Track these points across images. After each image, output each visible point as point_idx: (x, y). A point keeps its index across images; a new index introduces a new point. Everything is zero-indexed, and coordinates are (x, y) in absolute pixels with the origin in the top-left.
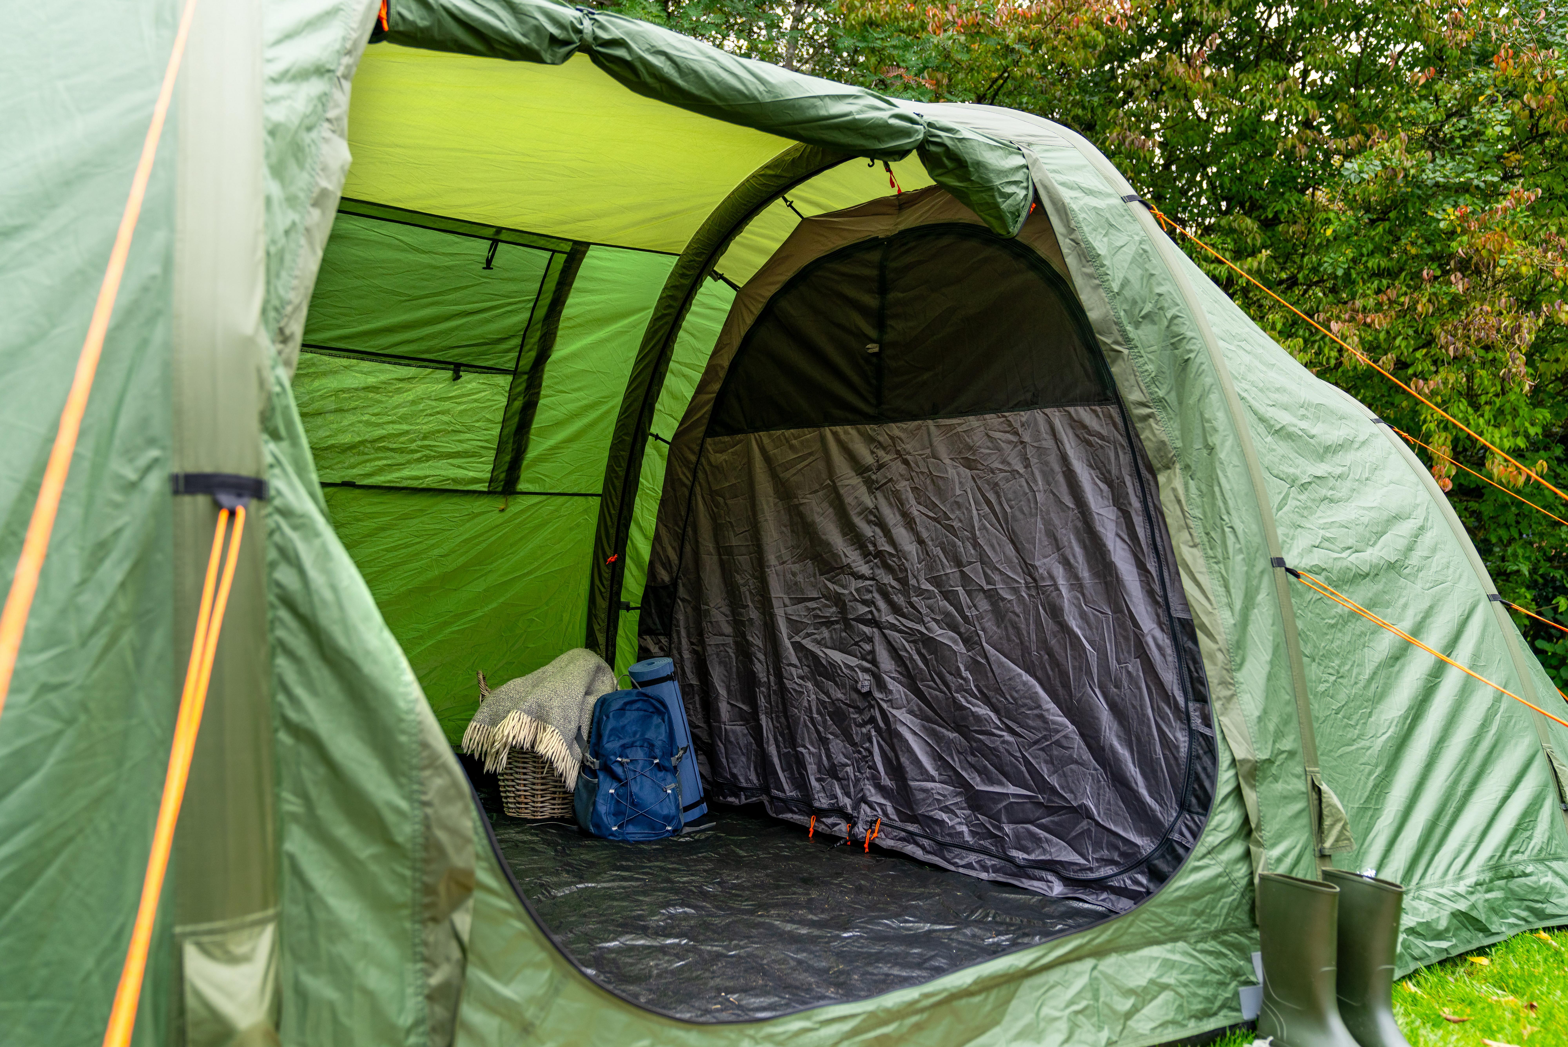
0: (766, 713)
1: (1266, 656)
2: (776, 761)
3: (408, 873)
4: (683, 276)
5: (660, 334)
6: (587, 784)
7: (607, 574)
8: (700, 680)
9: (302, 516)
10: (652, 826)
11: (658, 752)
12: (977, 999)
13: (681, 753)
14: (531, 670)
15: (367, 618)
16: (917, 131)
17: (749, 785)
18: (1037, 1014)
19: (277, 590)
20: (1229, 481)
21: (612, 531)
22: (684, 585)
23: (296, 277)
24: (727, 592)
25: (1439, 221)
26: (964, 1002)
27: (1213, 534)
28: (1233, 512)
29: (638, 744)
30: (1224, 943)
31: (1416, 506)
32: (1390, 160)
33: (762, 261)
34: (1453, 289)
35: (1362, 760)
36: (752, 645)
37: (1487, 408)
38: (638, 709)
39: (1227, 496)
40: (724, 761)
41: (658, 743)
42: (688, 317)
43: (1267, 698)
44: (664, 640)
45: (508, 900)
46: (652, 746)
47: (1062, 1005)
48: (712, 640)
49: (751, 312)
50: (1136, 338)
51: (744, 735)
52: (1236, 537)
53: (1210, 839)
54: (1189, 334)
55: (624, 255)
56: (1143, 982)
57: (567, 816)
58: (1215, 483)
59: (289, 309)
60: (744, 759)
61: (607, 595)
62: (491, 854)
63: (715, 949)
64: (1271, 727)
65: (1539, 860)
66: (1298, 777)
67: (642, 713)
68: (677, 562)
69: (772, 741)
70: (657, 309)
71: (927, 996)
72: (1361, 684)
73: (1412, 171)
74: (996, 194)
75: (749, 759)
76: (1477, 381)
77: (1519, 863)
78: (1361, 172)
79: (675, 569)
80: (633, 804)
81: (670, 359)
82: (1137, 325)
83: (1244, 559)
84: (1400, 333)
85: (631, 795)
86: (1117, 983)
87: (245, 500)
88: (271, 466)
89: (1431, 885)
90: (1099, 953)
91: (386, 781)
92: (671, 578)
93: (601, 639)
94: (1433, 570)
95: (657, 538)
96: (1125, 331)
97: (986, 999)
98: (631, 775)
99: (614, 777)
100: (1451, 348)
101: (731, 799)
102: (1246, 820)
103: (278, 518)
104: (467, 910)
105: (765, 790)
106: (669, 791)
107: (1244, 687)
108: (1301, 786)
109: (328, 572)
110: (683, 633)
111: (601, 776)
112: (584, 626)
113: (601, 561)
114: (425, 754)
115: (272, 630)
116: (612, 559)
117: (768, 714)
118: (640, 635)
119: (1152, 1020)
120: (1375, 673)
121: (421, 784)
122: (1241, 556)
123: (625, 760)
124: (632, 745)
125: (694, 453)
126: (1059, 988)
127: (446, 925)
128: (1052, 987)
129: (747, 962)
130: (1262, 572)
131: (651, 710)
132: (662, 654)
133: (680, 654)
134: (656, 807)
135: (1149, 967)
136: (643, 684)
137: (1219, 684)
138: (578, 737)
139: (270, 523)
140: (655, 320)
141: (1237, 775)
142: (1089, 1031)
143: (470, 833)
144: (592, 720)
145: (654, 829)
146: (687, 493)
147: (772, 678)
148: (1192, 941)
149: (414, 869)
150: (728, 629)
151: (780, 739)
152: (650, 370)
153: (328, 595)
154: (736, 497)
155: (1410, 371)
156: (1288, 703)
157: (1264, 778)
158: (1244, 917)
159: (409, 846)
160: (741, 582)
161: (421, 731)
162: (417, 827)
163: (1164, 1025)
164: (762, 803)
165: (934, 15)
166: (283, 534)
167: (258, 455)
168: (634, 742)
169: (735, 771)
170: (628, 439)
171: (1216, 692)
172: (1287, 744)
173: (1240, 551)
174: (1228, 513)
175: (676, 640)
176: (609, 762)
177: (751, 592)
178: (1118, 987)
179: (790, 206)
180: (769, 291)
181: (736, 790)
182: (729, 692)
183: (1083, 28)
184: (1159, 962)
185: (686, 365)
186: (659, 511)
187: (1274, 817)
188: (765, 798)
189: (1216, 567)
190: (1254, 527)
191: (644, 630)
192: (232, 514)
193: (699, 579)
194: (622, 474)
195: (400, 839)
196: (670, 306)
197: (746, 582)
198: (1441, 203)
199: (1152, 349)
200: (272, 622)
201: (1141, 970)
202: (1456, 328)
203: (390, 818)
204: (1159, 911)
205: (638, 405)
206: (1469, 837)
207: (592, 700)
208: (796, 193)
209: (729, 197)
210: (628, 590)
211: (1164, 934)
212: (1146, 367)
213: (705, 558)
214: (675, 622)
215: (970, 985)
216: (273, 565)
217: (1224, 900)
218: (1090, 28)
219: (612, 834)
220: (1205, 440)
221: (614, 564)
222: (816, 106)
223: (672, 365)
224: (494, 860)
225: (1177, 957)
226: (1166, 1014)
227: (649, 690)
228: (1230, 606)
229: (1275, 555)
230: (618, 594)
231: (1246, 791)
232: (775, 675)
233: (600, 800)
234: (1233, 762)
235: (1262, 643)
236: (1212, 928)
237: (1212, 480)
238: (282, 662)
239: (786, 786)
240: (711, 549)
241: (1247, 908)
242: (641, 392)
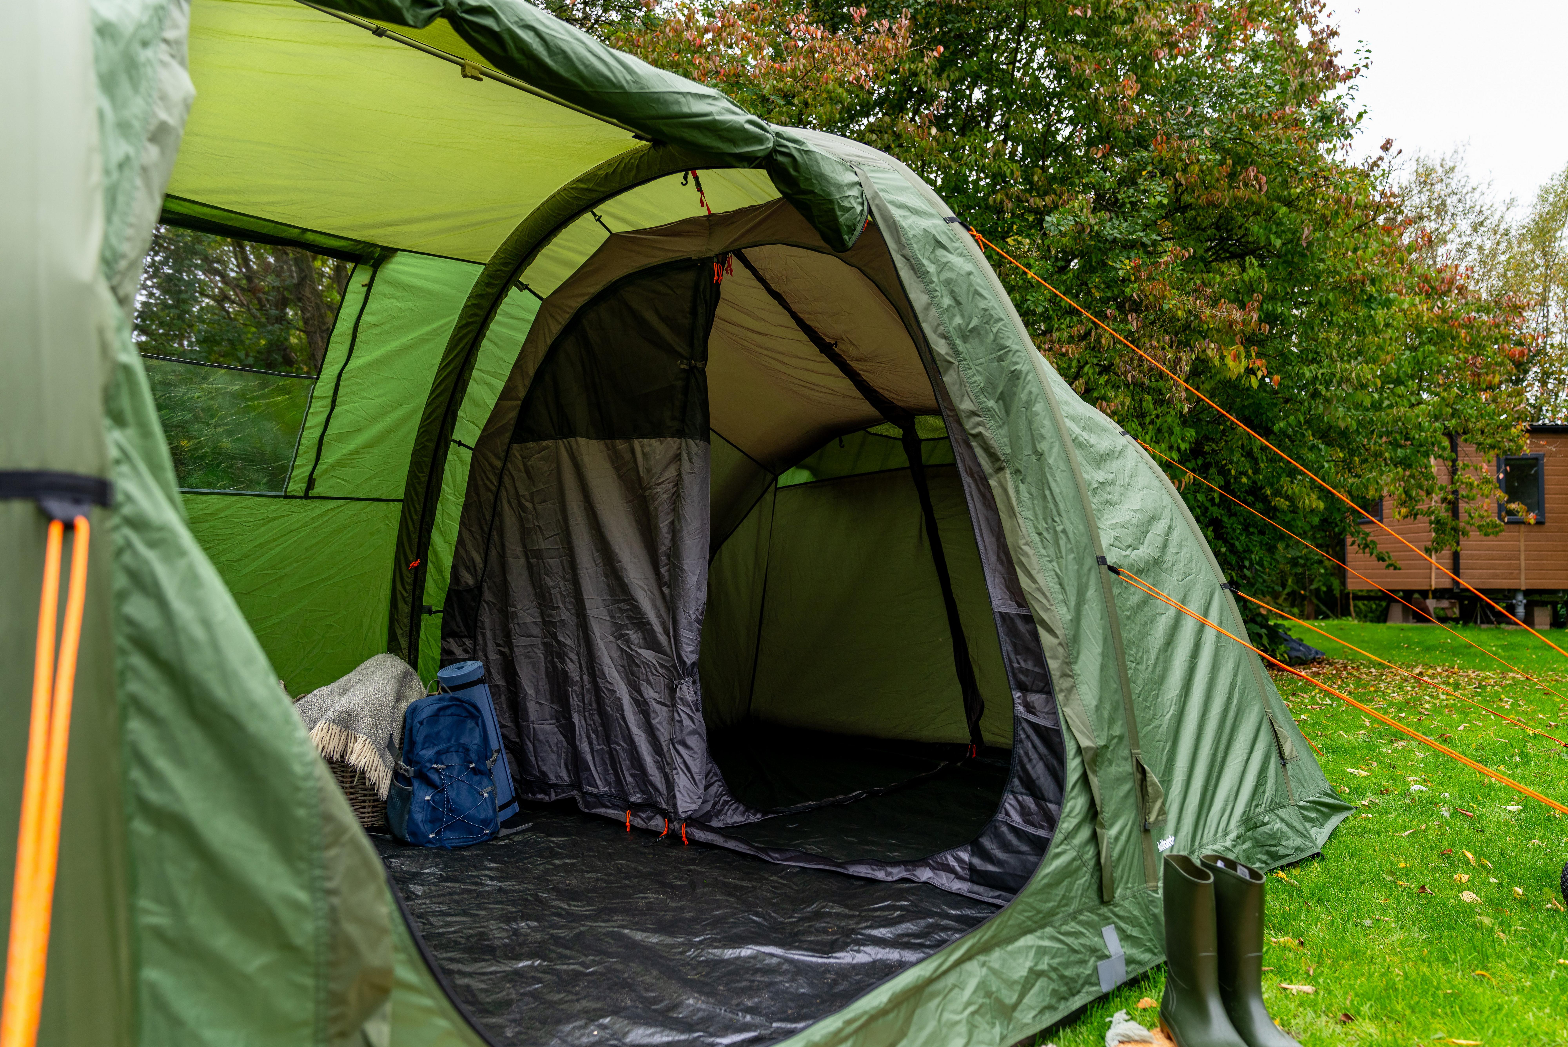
0: (579, 711)
1: (1098, 649)
2: (589, 758)
3: (309, 982)
4: (488, 285)
5: (464, 342)
6: (400, 792)
7: (409, 578)
8: (507, 681)
9: (161, 528)
10: (470, 830)
11: (473, 756)
12: (891, 1016)
13: (495, 755)
14: (336, 678)
15: (249, 661)
16: (768, 139)
17: (560, 782)
18: (939, 1021)
19: (128, 630)
20: (1058, 485)
21: (415, 537)
22: (489, 588)
23: (131, 225)
24: (536, 594)
25: (1117, 269)
26: (880, 1021)
27: (1045, 534)
28: (1063, 514)
29: (453, 749)
30: (1080, 923)
31: (1164, 508)
32: (1079, 217)
33: (567, 274)
34: (1129, 327)
35: (1157, 738)
36: (565, 645)
37: (1151, 427)
38: (452, 715)
39: (1057, 500)
40: (533, 759)
41: (473, 748)
42: (492, 326)
43: (1101, 688)
44: (468, 642)
45: (431, 996)
46: (467, 750)
47: (961, 1007)
48: (519, 642)
49: (558, 322)
50: (965, 351)
51: (555, 733)
52: (1068, 537)
53: (1065, 825)
54: (1015, 347)
55: (428, 262)
56: (1024, 973)
57: (378, 824)
58: (1046, 487)
59: (123, 264)
60: (554, 756)
61: (410, 600)
62: (409, 942)
63: (571, 967)
64: (1106, 715)
65: (1271, 810)
66: (1126, 759)
67: (455, 718)
68: (481, 566)
69: (585, 739)
70: (461, 317)
71: (848, 1023)
72: (1151, 668)
73: (1096, 228)
74: (836, 207)
75: (559, 756)
76: (1144, 404)
77: (1259, 815)
78: (1058, 225)
79: (480, 572)
80: (450, 810)
81: (473, 368)
82: (965, 339)
83: (1075, 558)
84: (1087, 363)
85: (448, 801)
86: (1004, 976)
87: (86, 508)
88: (118, 462)
89: (1208, 843)
90: (985, 949)
91: (279, 869)
92: (476, 581)
93: (404, 643)
94: (1182, 564)
95: (460, 541)
96: (954, 344)
97: (898, 1015)
98: (447, 782)
99: (430, 784)
100: (1130, 375)
101: (540, 796)
102: (1092, 803)
103: (127, 531)
104: (384, 1018)
105: (578, 786)
106: (486, 795)
107: (1081, 678)
108: (1128, 767)
109: (198, 603)
110: (489, 634)
111: (416, 783)
112: (385, 630)
113: (403, 566)
114: (328, 829)
115: (122, 683)
116: (414, 564)
117: (582, 712)
118: (443, 638)
119: (1032, 1008)
120: (1157, 658)
121: (325, 867)
122: (1072, 556)
123: (440, 766)
124: (447, 751)
125: (499, 458)
126: (956, 990)
127: (357, 1037)
128: (951, 990)
129: (608, 979)
130: (1090, 570)
131: (465, 714)
132: (466, 656)
133: (486, 656)
134: (472, 812)
135: (1027, 956)
136: (454, 689)
137: (1061, 677)
138: (390, 745)
139: (118, 538)
140: (459, 328)
141: (1083, 762)
142: (985, 1030)
143: (386, 922)
144: (404, 727)
145: (471, 834)
146: (492, 498)
147: (585, 677)
148: (1057, 924)
149: (317, 976)
150: (536, 631)
151: (593, 736)
152: (454, 377)
153: (199, 633)
154: (545, 501)
155: (1095, 394)
156: (1116, 692)
157: (1102, 763)
158: (1094, 895)
159: (311, 948)
160: (552, 584)
161: (323, 800)
162: (321, 923)
163: (1041, 1012)
164: (573, 799)
165: (700, 63)
166: (135, 553)
167: (100, 447)
168: (449, 748)
169: (544, 768)
170: (431, 445)
171: (1060, 683)
172: (1117, 730)
173: (1072, 551)
174: (1060, 515)
175: (481, 641)
176: (425, 770)
177: (561, 594)
178: (1005, 981)
179: (599, 220)
180: (576, 303)
181: (545, 785)
182: (537, 692)
183: (830, 87)
184: (1034, 950)
185: (488, 373)
186: (462, 516)
187: (1111, 799)
188: (574, 793)
189: (1050, 566)
190: (1081, 527)
191: (447, 633)
192: (69, 528)
193: (505, 582)
194: (424, 479)
195: (299, 941)
196: (475, 315)
197: (557, 585)
198: (1118, 255)
199: (979, 361)
200: (122, 673)
201: (1021, 961)
202: (1132, 359)
203: (286, 915)
204: (1031, 900)
205: (440, 411)
206: (1228, 797)
207: (404, 706)
208: (605, 208)
209: (538, 209)
210: (429, 594)
211: (1035, 922)
212: (975, 379)
213: (511, 560)
214: (480, 624)
215: (886, 1004)
216: (122, 596)
217: (1078, 882)
218: (837, 86)
219: (430, 841)
220: (1034, 446)
221: (416, 569)
222: (679, 103)
223: (475, 373)
224: (413, 950)
225: (1046, 943)
226: (1044, 1000)
227: (459, 694)
228: (1065, 602)
229: (1099, 554)
230: (421, 599)
231: (1091, 776)
232: (589, 674)
233: (415, 808)
234: (1079, 750)
235: (1094, 636)
236: (1071, 911)
237: (1043, 484)
238: (136, 726)
239: (599, 783)
240: (518, 553)
241: (1095, 887)
242: (445, 398)
